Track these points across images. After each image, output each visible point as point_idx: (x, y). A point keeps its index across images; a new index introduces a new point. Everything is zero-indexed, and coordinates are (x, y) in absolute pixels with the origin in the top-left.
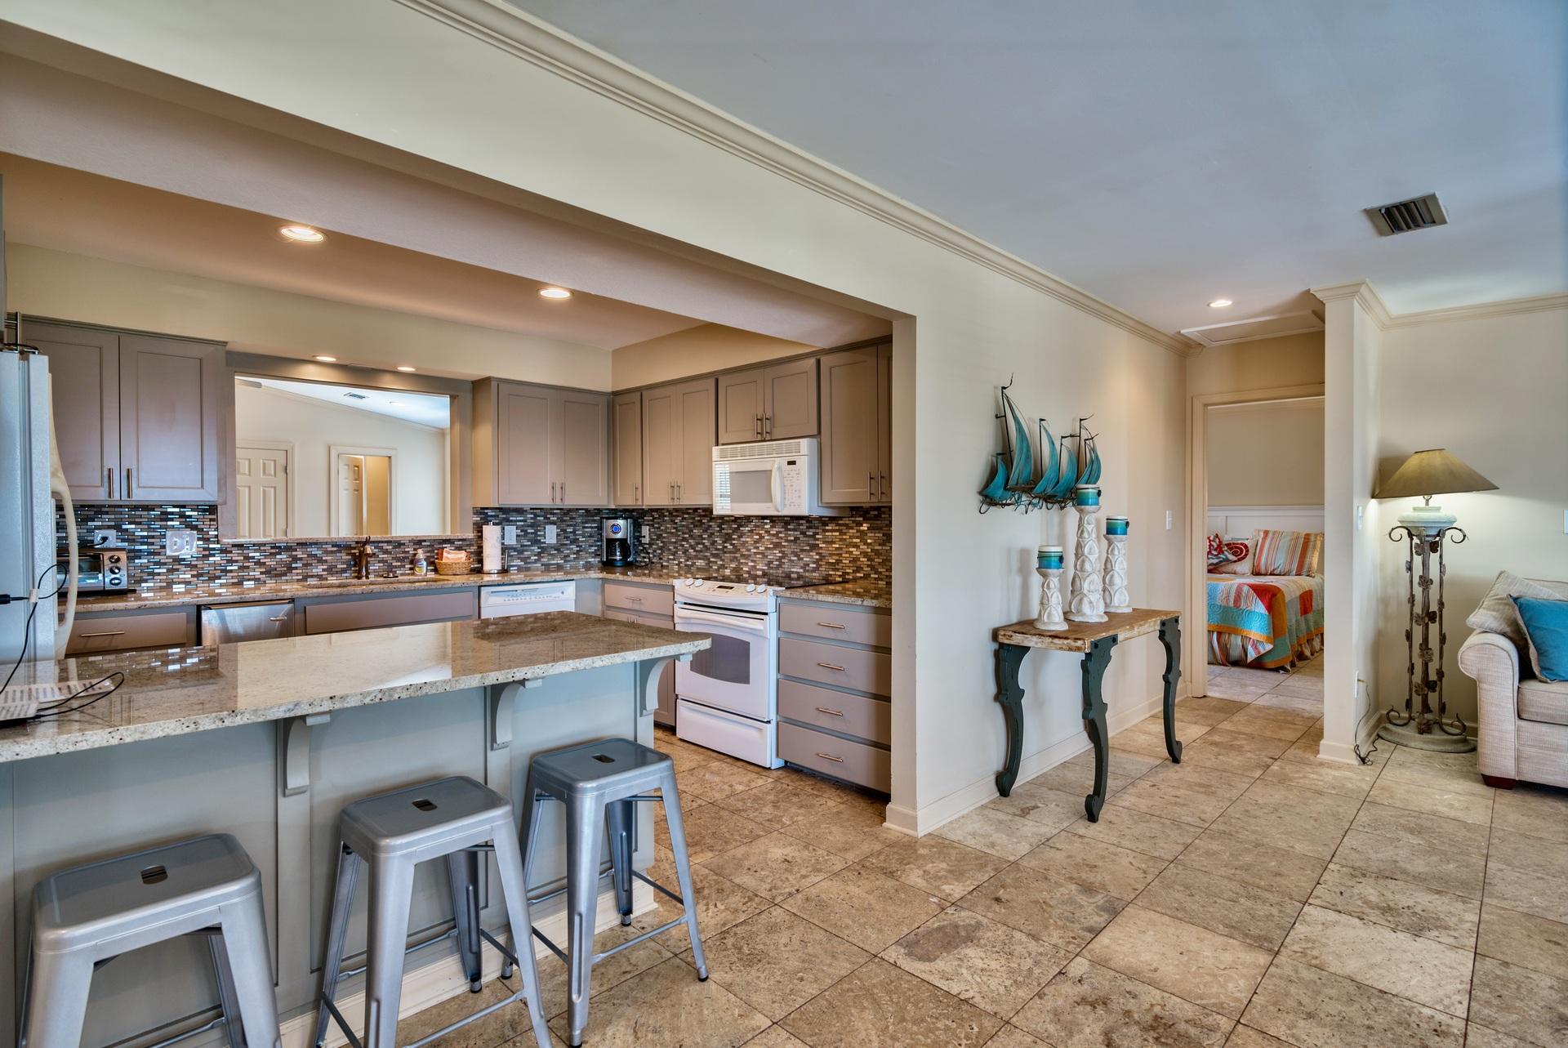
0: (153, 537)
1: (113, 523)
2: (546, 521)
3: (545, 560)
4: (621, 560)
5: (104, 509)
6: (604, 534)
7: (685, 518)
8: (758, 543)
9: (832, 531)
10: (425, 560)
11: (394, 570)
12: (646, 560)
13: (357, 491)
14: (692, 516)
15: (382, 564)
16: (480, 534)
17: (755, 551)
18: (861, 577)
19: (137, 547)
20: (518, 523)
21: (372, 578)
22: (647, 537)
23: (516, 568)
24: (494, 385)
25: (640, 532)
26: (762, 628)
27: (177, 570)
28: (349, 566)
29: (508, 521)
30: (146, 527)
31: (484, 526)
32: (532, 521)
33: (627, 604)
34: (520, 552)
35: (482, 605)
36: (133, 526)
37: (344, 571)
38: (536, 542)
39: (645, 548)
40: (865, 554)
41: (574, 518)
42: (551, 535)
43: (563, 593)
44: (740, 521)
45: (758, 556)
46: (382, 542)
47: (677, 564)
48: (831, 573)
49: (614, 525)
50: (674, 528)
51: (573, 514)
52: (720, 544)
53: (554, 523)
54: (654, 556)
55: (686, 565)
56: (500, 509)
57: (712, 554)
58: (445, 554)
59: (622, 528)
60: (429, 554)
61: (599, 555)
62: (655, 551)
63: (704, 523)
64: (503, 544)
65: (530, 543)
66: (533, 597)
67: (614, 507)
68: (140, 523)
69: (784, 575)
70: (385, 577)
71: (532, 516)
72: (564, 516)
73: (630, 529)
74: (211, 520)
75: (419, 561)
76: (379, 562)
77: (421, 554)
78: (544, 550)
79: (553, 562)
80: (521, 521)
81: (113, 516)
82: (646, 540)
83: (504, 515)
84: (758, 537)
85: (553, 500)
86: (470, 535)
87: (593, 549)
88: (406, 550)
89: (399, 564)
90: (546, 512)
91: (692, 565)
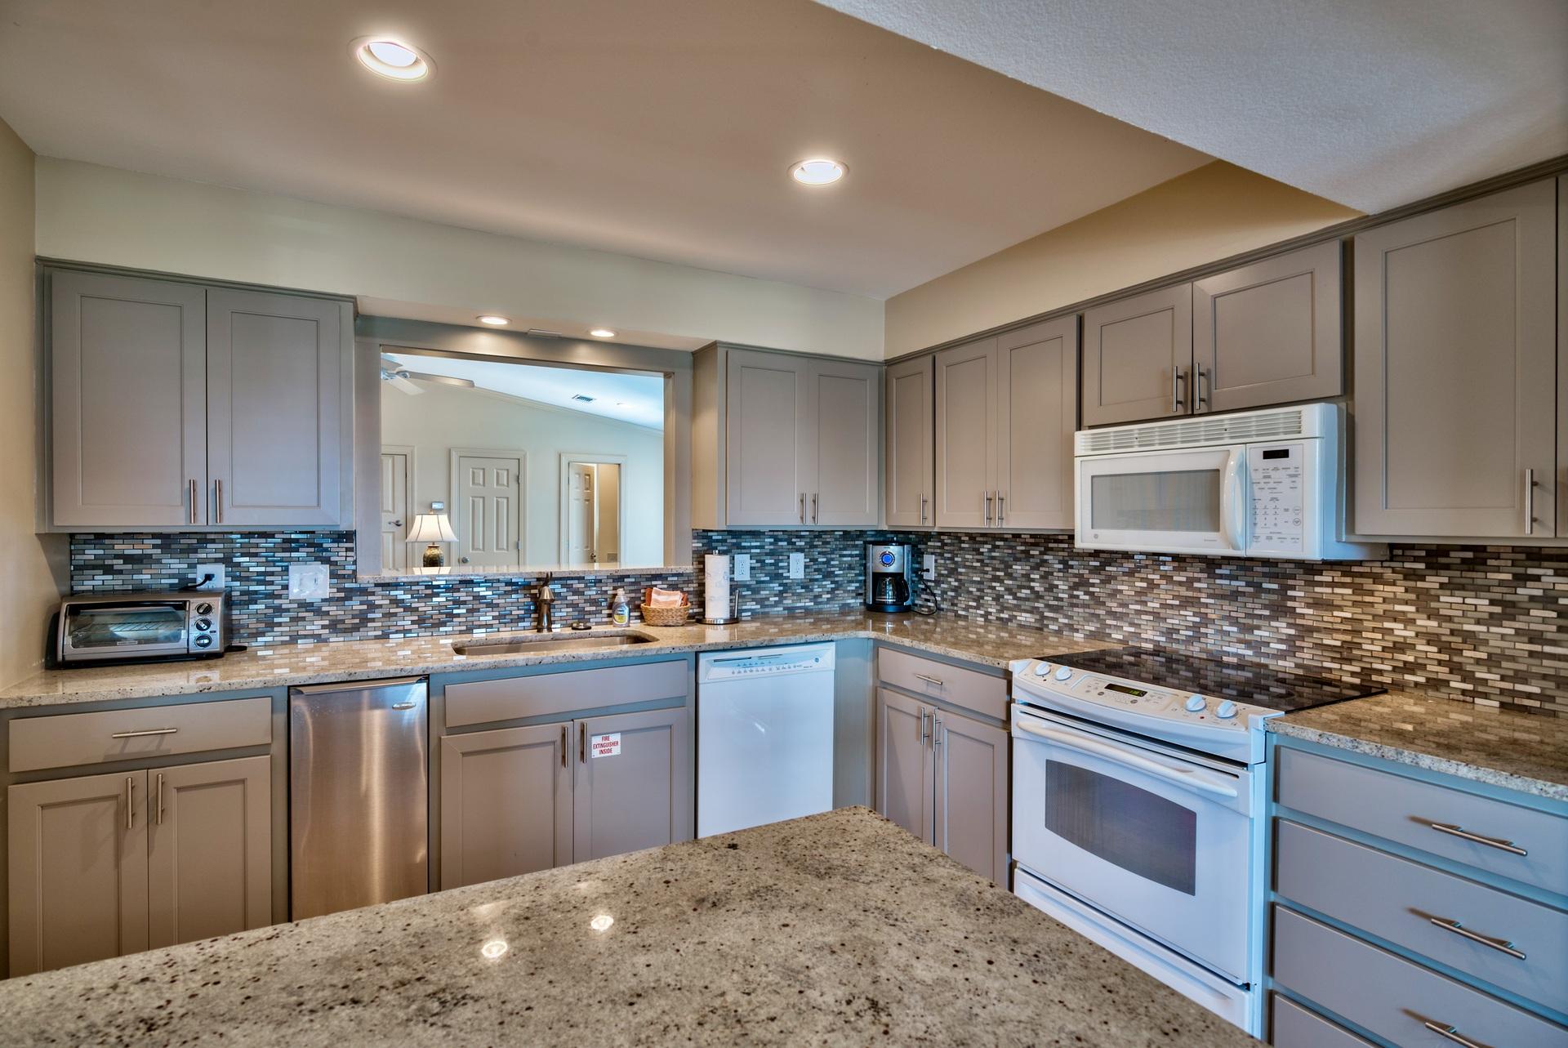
0: (272, 574)
1: (221, 555)
2: (790, 547)
3: (788, 602)
4: (893, 604)
5: (209, 537)
6: (870, 565)
7: (998, 547)
8: (1145, 594)
9: (1333, 585)
10: (628, 604)
11: (586, 617)
12: (929, 604)
13: (588, 500)
14: (1013, 544)
15: (571, 609)
16: (702, 566)
17: (1138, 607)
18: (1417, 684)
19: (252, 588)
20: (753, 551)
21: (557, 629)
22: (933, 571)
23: (749, 614)
24: (721, 353)
25: (921, 563)
26: (1233, 792)
27: (303, 619)
28: (528, 611)
29: (739, 547)
30: (264, 559)
31: (706, 556)
32: (772, 547)
33: (920, 687)
34: (755, 591)
35: (701, 680)
36: (247, 559)
37: (521, 619)
38: (776, 577)
39: (927, 587)
40: (1432, 639)
41: (828, 543)
42: (796, 566)
43: (817, 660)
44: (1106, 558)
45: (1143, 617)
46: (572, 579)
47: (982, 616)
48: (1326, 664)
49: (884, 554)
50: (978, 561)
51: (828, 538)
52: (1063, 591)
53: (800, 550)
54: (944, 600)
55: (999, 619)
56: (730, 532)
57: (1047, 606)
58: (654, 596)
59: (896, 557)
60: (633, 595)
61: (861, 594)
62: (944, 592)
63: (1033, 556)
64: (732, 580)
65: (768, 578)
66: (774, 668)
67: (886, 528)
68: (256, 555)
69: (1204, 656)
70: (574, 629)
71: (772, 540)
72: (814, 540)
73: (908, 558)
74: (348, 550)
75: (619, 605)
76: (568, 606)
77: (622, 596)
78: (786, 588)
79: (799, 605)
80: (756, 547)
81: (221, 546)
82: (931, 575)
83: (733, 540)
84: (1144, 585)
85: (802, 518)
86: (689, 568)
87: (853, 587)
88: (604, 589)
89: (594, 608)
90: (791, 536)
91: (1010, 620)
